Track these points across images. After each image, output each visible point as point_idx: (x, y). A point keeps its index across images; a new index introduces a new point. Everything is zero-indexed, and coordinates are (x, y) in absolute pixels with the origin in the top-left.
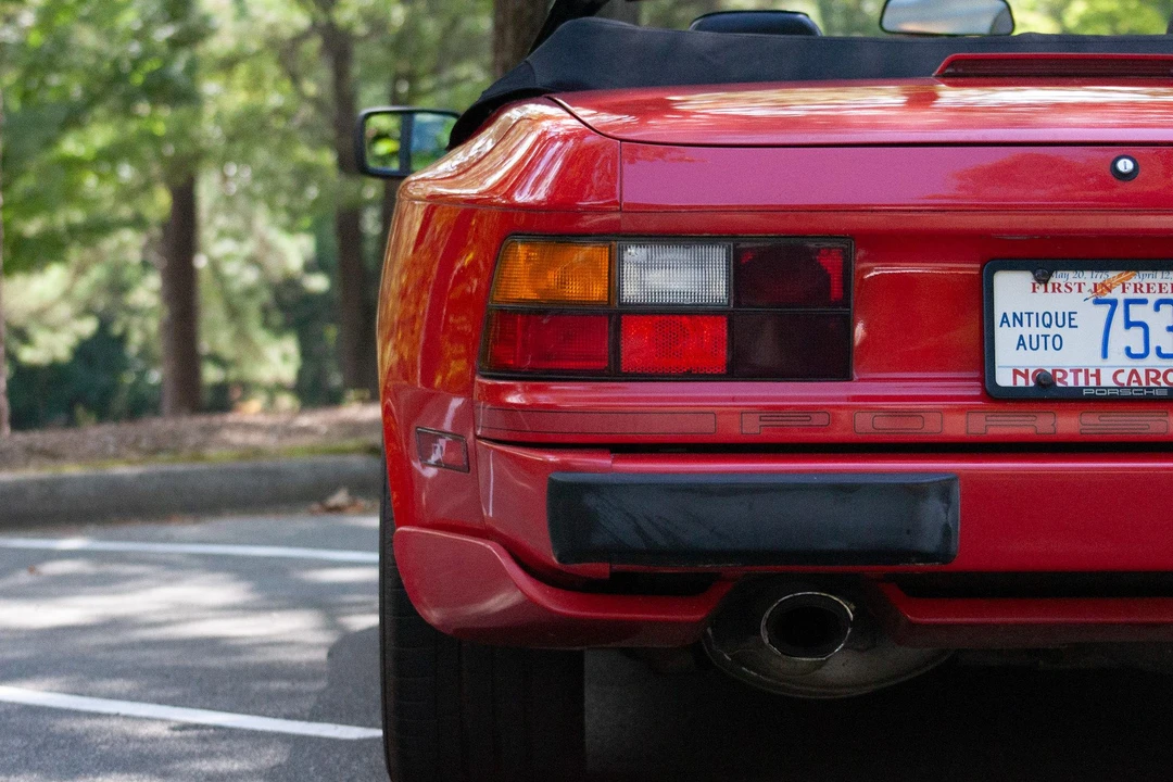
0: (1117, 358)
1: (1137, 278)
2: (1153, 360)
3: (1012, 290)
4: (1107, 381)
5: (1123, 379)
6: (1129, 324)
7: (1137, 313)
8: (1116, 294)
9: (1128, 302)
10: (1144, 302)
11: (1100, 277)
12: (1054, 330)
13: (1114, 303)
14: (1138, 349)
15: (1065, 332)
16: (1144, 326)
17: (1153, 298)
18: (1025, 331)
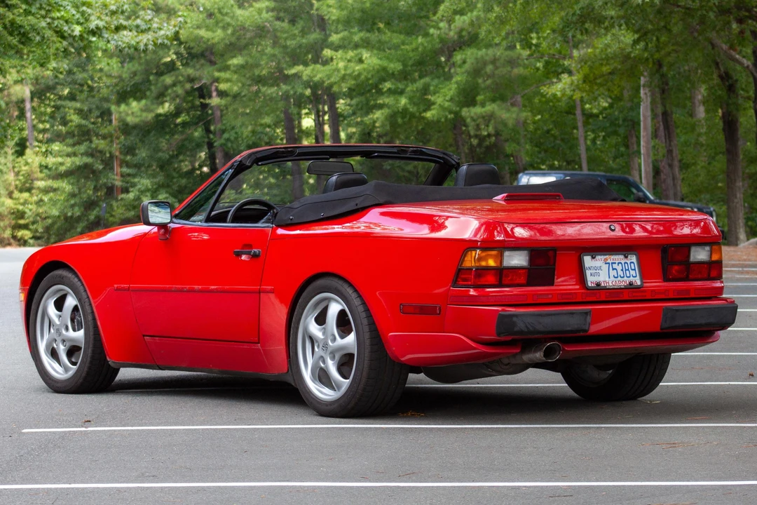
0: (612, 278)
1: (612, 257)
2: (619, 278)
3: (587, 260)
4: (611, 284)
5: (614, 283)
6: (613, 269)
7: (615, 266)
8: (609, 261)
9: (612, 263)
10: (615, 263)
11: (605, 257)
12: (597, 271)
13: (609, 263)
14: (616, 276)
15: (600, 271)
16: (615, 269)
17: (617, 262)
18: (592, 271)
